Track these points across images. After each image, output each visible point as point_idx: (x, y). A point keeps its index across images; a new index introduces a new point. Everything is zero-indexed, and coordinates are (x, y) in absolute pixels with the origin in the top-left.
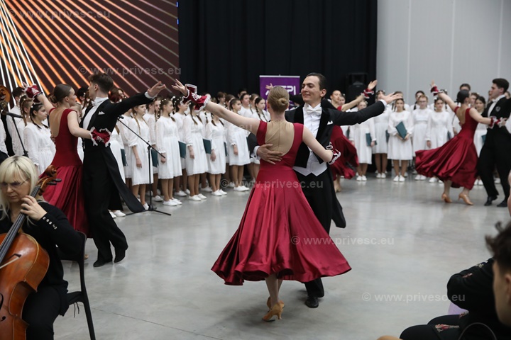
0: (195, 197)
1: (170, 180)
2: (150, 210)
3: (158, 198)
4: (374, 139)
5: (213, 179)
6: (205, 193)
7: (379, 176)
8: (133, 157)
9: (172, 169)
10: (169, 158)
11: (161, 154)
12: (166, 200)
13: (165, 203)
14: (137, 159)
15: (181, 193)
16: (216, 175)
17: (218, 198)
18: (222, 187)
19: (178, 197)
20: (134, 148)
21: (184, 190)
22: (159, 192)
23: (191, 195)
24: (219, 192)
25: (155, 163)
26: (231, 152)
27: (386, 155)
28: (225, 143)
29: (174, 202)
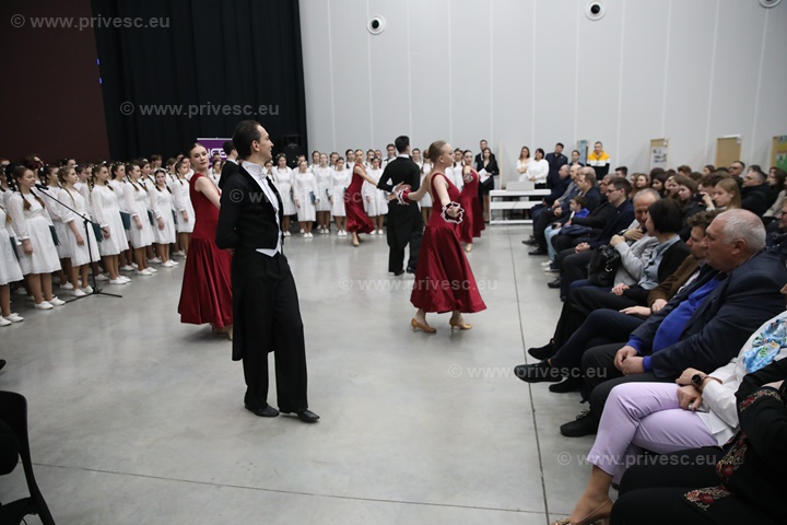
0: (145, 272)
1: (114, 256)
2: (94, 293)
3: (101, 277)
4: (317, 198)
5: (163, 249)
6: (154, 265)
7: (322, 231)
8: (71, 234)
9: (118, 243)
10: (112, 232)
11: (103, 229)
12: (112, 277)
13: (112, 281)
14: (77, 236)
15: (128, 268)
16: (165, 245)
17: (169, 270)
18: (172, 257)
19: (123, 273)
20: (70, 224)
21: (129, 264)
22: (100, 269)
23: (140, 269)
24: (170, 263)
25: (99, 239)
26: (180, 219)
27: (329, 212)
28: (173, 212)
29: (122, 280)
